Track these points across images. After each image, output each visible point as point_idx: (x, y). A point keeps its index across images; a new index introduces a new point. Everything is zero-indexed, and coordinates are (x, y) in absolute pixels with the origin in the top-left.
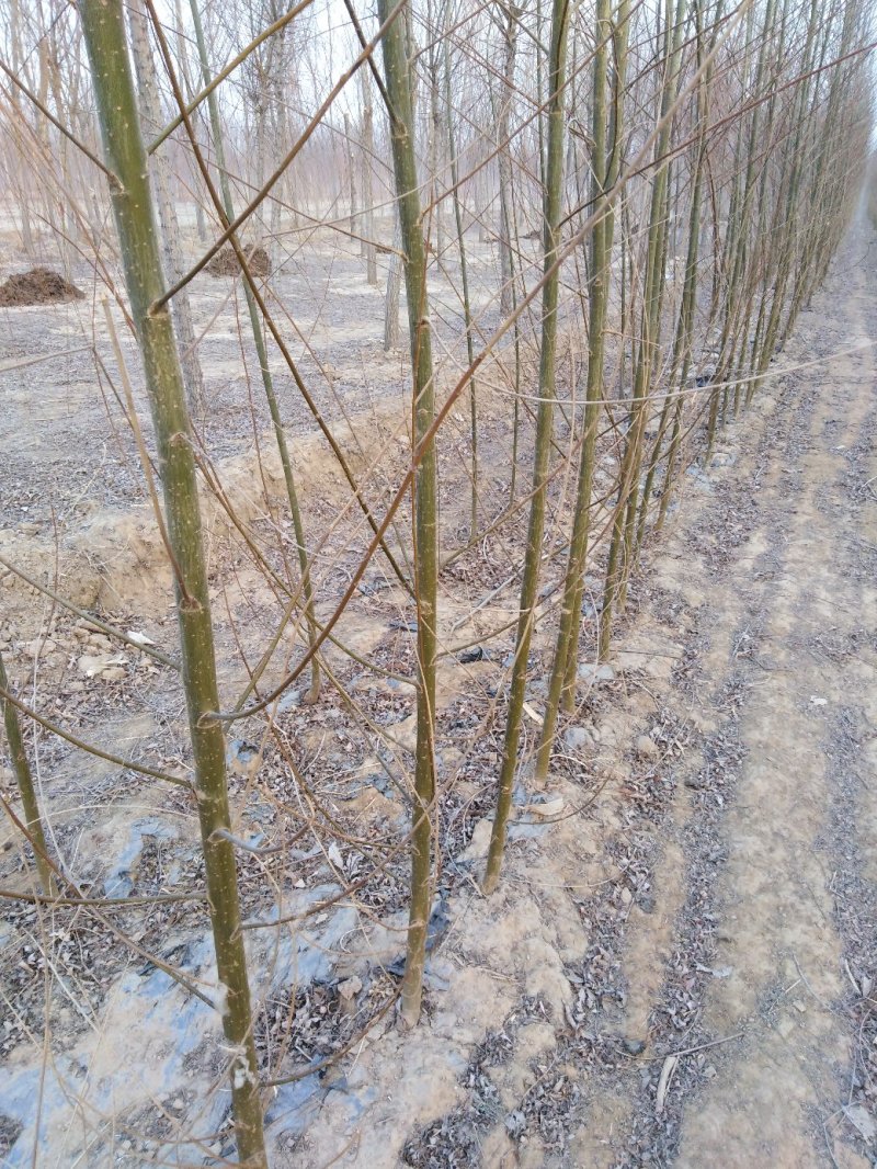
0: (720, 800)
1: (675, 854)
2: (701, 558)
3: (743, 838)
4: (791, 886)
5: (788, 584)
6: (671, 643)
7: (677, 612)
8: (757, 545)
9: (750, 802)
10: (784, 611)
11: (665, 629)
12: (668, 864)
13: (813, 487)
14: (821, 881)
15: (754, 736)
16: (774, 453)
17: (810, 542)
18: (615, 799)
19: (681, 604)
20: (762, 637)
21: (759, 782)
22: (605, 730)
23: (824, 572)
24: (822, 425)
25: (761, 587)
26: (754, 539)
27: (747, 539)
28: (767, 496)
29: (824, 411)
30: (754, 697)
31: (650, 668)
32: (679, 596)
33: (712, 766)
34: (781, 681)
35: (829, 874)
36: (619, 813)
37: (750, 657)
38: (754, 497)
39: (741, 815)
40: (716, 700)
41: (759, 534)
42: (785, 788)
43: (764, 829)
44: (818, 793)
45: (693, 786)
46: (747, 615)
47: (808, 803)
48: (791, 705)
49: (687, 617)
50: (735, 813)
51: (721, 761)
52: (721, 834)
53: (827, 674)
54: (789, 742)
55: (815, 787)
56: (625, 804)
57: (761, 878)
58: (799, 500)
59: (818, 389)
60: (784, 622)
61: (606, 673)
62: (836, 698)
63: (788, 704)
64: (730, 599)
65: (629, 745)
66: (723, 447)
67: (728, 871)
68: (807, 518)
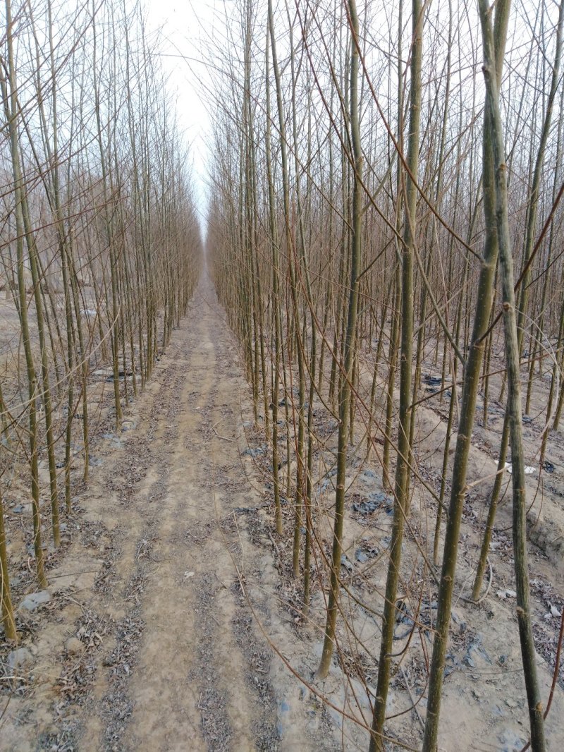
0: (127, 669)
1: (94, 724)
2: (115, 494)
3: (142, 692)
4: (174, 715)
5: (171, 500)
6: (95, 560)
7: (98, 536)
8: (152, 478)
9: (147, 662)
10: (168, 518)
11: (90, 551)
12: (89, 735)
13: (183, 435)
14: (193, 703)
15: (150, 612)
16: (160, 416)
17: (182, 469)
18: (48, 697)
19: (102, 530)
20: (154, 540)
21: (153, 645)
22: (42, 644)
23: (191, 487)
24: (187, 396)
25: (154, 505)
26: (149, 475)
27: (145, 475)
28: (157, 445)
29: (188, 388)
30: (150, 583)
31: (78, 584)
32: (101, 525)
33: (122, 644)
34: (166, 567)
35: (197, 695)
36: (51, 709)
37: (148, 556)
38: (149, 447)
39: (141, 674)
40: (125, 594)
41: (153, 470)
42: (169, 644)
43: (156, 679)
44: (190, 640)
45: (108, 665)
46: (146, 526)
47: (183, 649)
48: (173, 583)
49: (105, 538)
50: (137, 674)
51: (128, 638)
52: (128, 694)
53: (194, 554)
54: (171, 609)
55: (188, 637)
56: (56, 699)
57: (154, 718)
58: (175, 444)
59: (185, 375)
60: (168, 526)
61: (43, 597)
62: (199, 568)
63: (171, 581)
64: (135, 519)
65: (61, 648)
66: (129, 418)
67: (132, 722)
68: (180, 454)
